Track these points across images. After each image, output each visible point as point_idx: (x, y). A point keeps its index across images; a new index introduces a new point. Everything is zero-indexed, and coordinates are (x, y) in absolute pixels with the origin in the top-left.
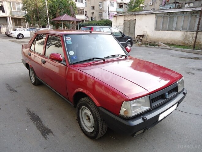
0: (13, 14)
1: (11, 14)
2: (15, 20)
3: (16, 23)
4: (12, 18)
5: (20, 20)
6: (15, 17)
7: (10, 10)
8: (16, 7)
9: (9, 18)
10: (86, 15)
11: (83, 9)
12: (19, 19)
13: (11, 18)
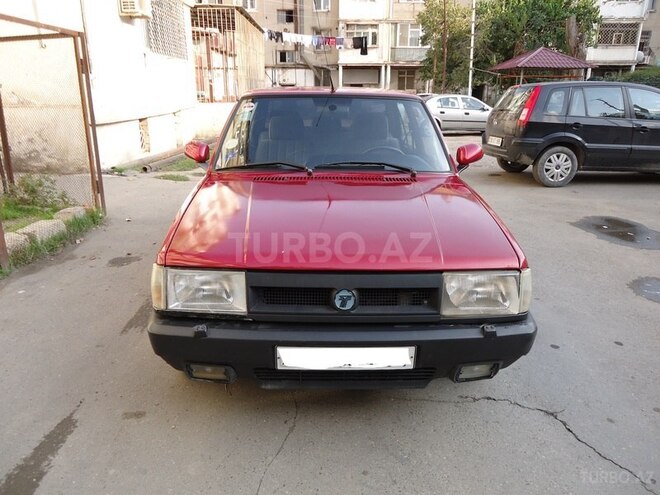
0: (399, 55)
1: (393, 56)
2: (400, 73)
3: (401, 80)
4: (392, 67)
5: (413, 73)
6: (401, 63)
7: (391, 44)
8: (409, 37)
9: (386, 67)
10: (642, 45)
11: (636, 25)
12: (411, 70)
13: (389, 68)
